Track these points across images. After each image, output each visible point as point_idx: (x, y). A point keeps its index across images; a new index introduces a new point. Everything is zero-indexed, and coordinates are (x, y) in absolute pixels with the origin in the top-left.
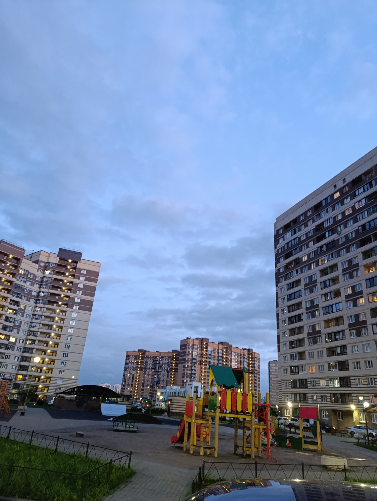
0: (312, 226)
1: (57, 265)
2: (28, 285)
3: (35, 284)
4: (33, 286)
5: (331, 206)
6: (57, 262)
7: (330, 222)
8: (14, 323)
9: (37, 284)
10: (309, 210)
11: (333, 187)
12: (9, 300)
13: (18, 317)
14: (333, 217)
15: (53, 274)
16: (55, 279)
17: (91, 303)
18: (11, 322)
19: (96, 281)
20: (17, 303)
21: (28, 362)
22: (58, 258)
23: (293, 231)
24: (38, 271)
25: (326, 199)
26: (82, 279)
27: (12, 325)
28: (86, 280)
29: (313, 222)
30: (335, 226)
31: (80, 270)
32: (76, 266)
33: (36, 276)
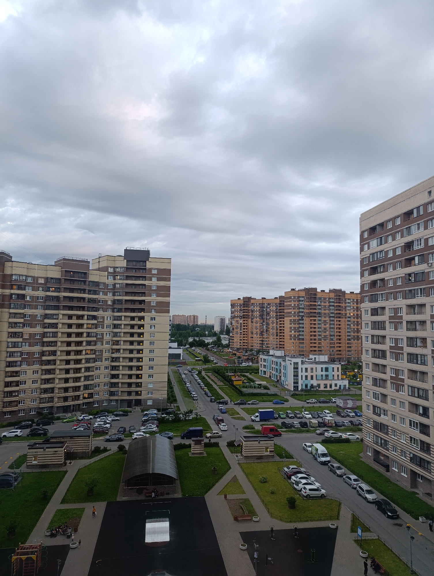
0: (400, 241)
1: (125, 268)
2: (101, 296)
3: (109, 293)
4: (107, 295)
5: (423, 221)
6: (125, 266)
7: (420, 245)
8: (96, 336)
9: (110, 292)
10: (398, 217)
11: (426, 193)
12: (86, 317)
13: (99, 330)
14: (425, 238)
15: (124, 280)
16: (127, 285)
17: (168, 304)
18: (93, 337)
19: (169, 280)
20: (94, 317)
21: (117, 370)
22: (126, 261)
23: (379, 240)
24: (108, 279)
25: (418, 208)
26: (154, 279)
27: (95, 339)
28: (159, 280)
29: (402, 236)
30: (426, 253)
31: (151, 269)
32: (146, 266)
33: (108, 284)
